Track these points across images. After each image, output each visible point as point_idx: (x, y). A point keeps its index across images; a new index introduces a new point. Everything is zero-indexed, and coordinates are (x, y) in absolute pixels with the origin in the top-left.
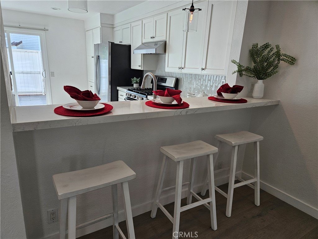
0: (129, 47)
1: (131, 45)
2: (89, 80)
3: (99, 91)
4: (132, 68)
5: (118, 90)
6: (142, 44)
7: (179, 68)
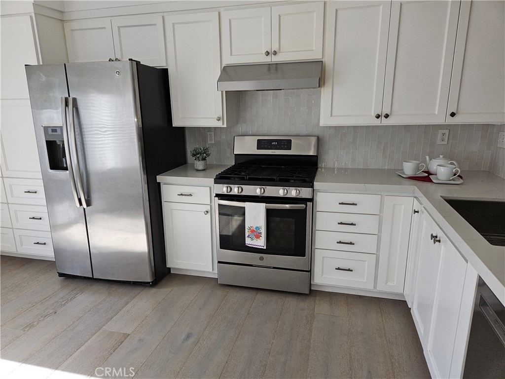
1: (166, 70)
4: (177, 123)
5: (160, 183)
7: (378, 117)
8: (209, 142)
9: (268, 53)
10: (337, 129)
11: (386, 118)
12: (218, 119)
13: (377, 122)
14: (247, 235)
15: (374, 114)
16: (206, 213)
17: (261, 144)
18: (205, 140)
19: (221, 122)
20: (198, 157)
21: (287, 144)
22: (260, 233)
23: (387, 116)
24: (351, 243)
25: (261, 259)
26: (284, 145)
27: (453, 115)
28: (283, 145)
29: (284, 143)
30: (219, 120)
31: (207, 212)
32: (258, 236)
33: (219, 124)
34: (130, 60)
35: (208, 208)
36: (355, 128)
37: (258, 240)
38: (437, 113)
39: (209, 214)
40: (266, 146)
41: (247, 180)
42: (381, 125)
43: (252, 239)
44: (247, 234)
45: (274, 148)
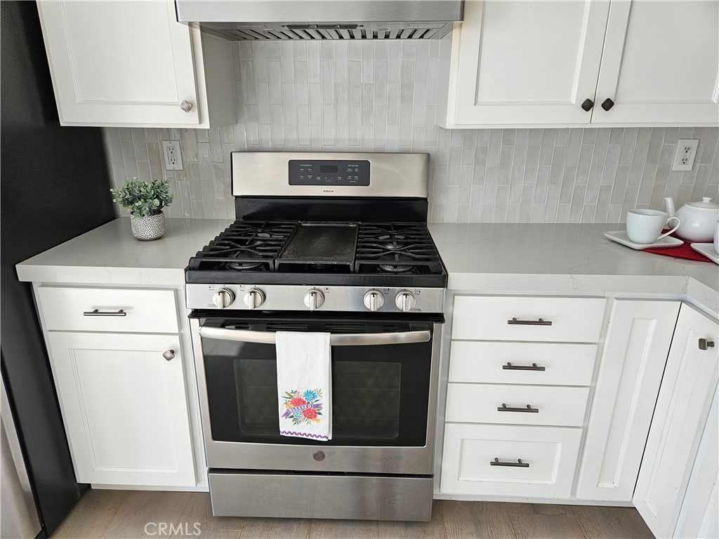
7: (588, 105)
8: (169, 167)
10: (469, 135)
11: (607, 110)
12: (185, 106)
13: (583, 120)
14: (282, 411)
15: (576, 99)
16: (169, 355)
17: (298, 172)
18: (158, 161)
19: (194, 115)
20: (139, 208)
21: (360, 172)
22: (317, 406)
23: (608, 105)
24: (529, 409)
25: (319, 457)
26: (353, 174)
28: (350, 174)
29: (353, 169)
30: (189, 109)
31: (172, 352)
32: (312, 414)
33: (189, 121)
35: (174, 342)
36: (508, 132)
37: (313, 422)
39: (177, 360)
40: (310, 177)
41: (275, 271)
42: (591, 126)
43: (296, 421)
44: (282, 409)
45: (330, 181)
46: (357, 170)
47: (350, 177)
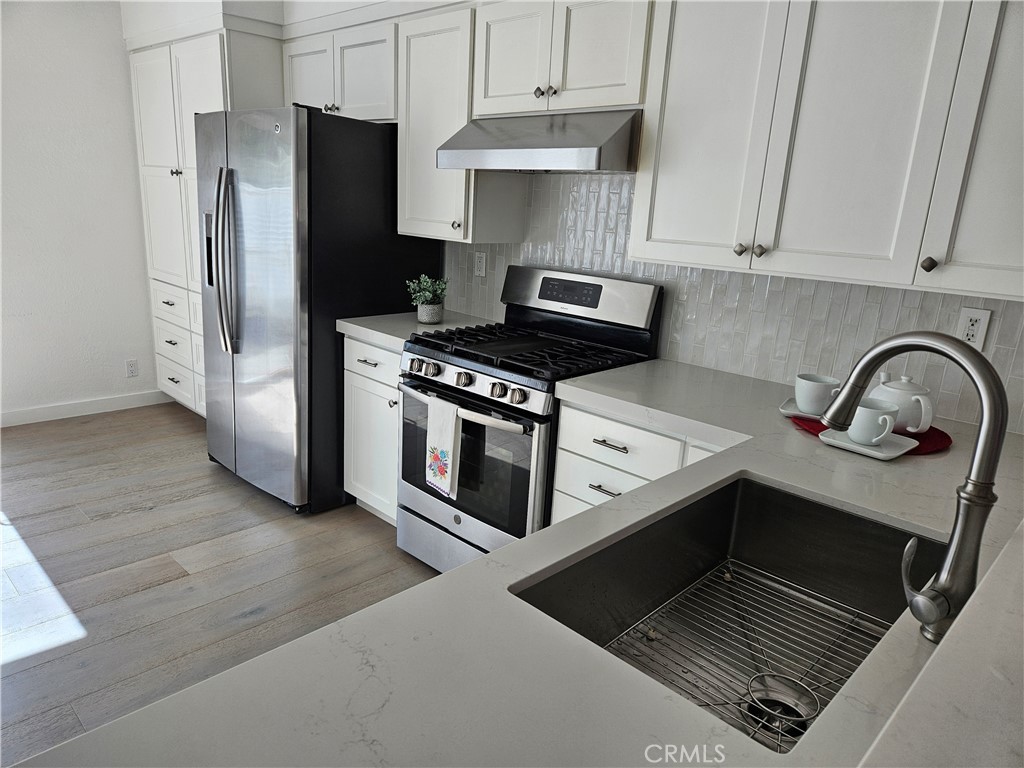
0: (388, 133)
1: (395, 126)
2: (151, 274)
3: (238, 338)
4: (403, 229)
5: (343, 335)
6: (473, 122)
8: (477, 273)
9: (540, 92)
11: (758, 256)
12: (455, 225)
13: (742, 264)
14: (428, 464)
16: (392, 404)
17: (547, 288)
18: (471, 268)
19: (460, 232)
21: (590, 294)
22: (445, 465)
23: (760, 251)
25: (458, 520)
26: (587, 296)
27: (931, 265)
28: (585, 295)
29: (588, 291)
30: (457, 228)
31: (395, 402)
33: (456, 236)
34: (294, 104)
38: (891, 256)
42: (750, 272)
44: (429, 461)
45: (568, 300)
46: (591, 292)
47: (584, 298)
